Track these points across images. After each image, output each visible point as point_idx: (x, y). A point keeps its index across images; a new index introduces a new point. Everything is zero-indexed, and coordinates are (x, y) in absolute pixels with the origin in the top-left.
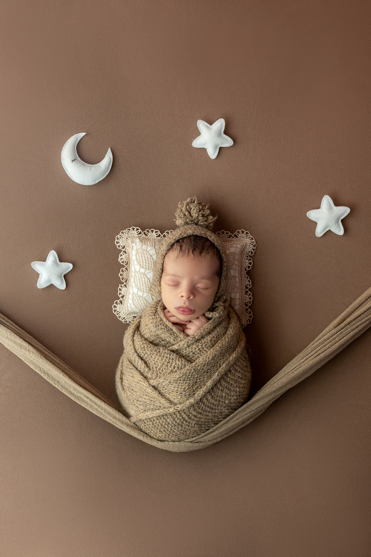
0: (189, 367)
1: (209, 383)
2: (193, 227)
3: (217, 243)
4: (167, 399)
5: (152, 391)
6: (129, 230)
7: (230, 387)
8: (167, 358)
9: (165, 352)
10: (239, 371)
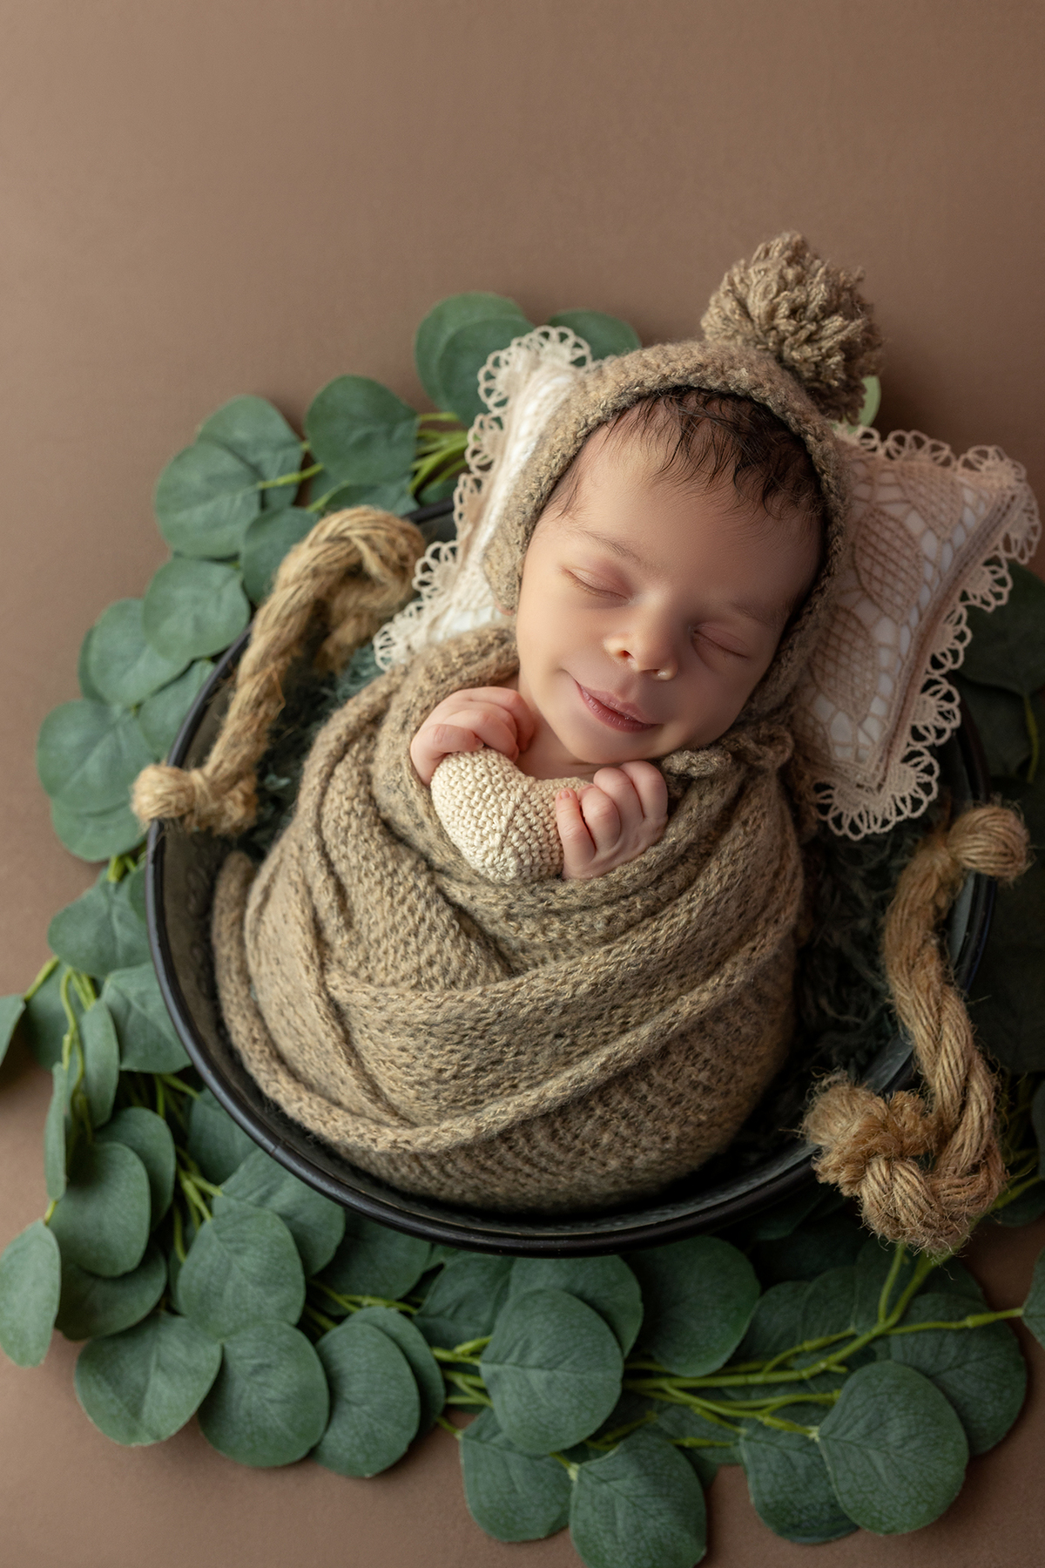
0: (482, 995)
1: (555, 1088)
2: (765, 365)
3: (835, 478)
4: (365, 1074)
5: (322, 1018)
6: (546, 335)
7: (641, 1117)
8: (412, 910)
9: (415, 886)
10: (706, 1061)
